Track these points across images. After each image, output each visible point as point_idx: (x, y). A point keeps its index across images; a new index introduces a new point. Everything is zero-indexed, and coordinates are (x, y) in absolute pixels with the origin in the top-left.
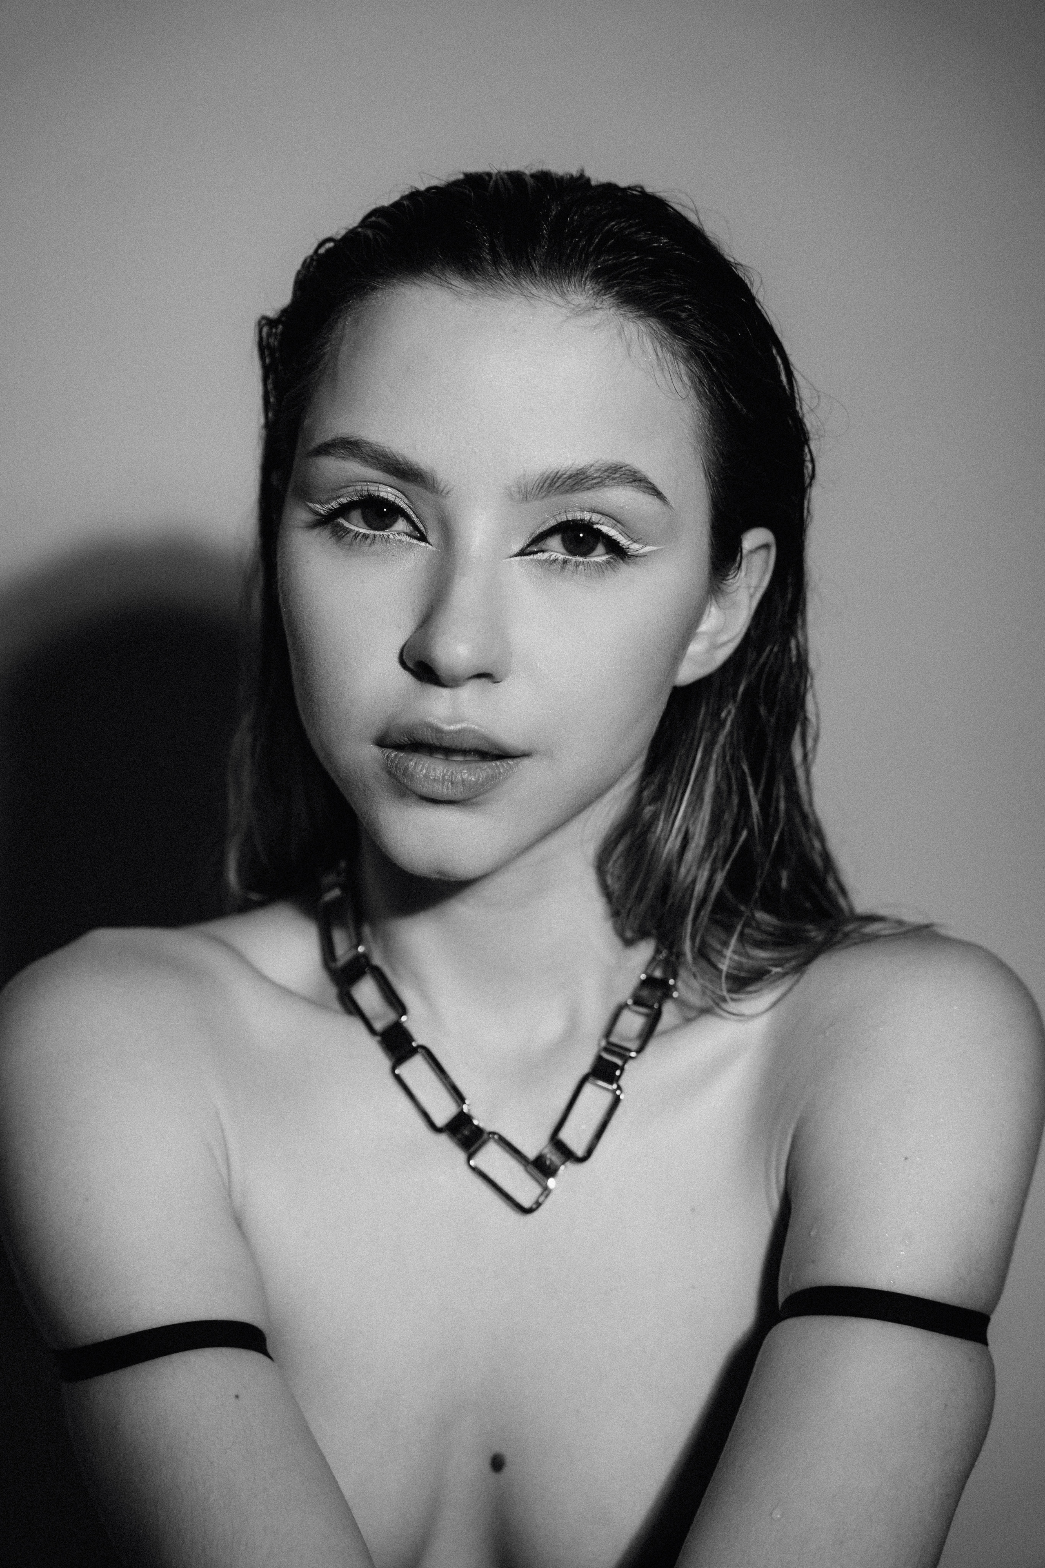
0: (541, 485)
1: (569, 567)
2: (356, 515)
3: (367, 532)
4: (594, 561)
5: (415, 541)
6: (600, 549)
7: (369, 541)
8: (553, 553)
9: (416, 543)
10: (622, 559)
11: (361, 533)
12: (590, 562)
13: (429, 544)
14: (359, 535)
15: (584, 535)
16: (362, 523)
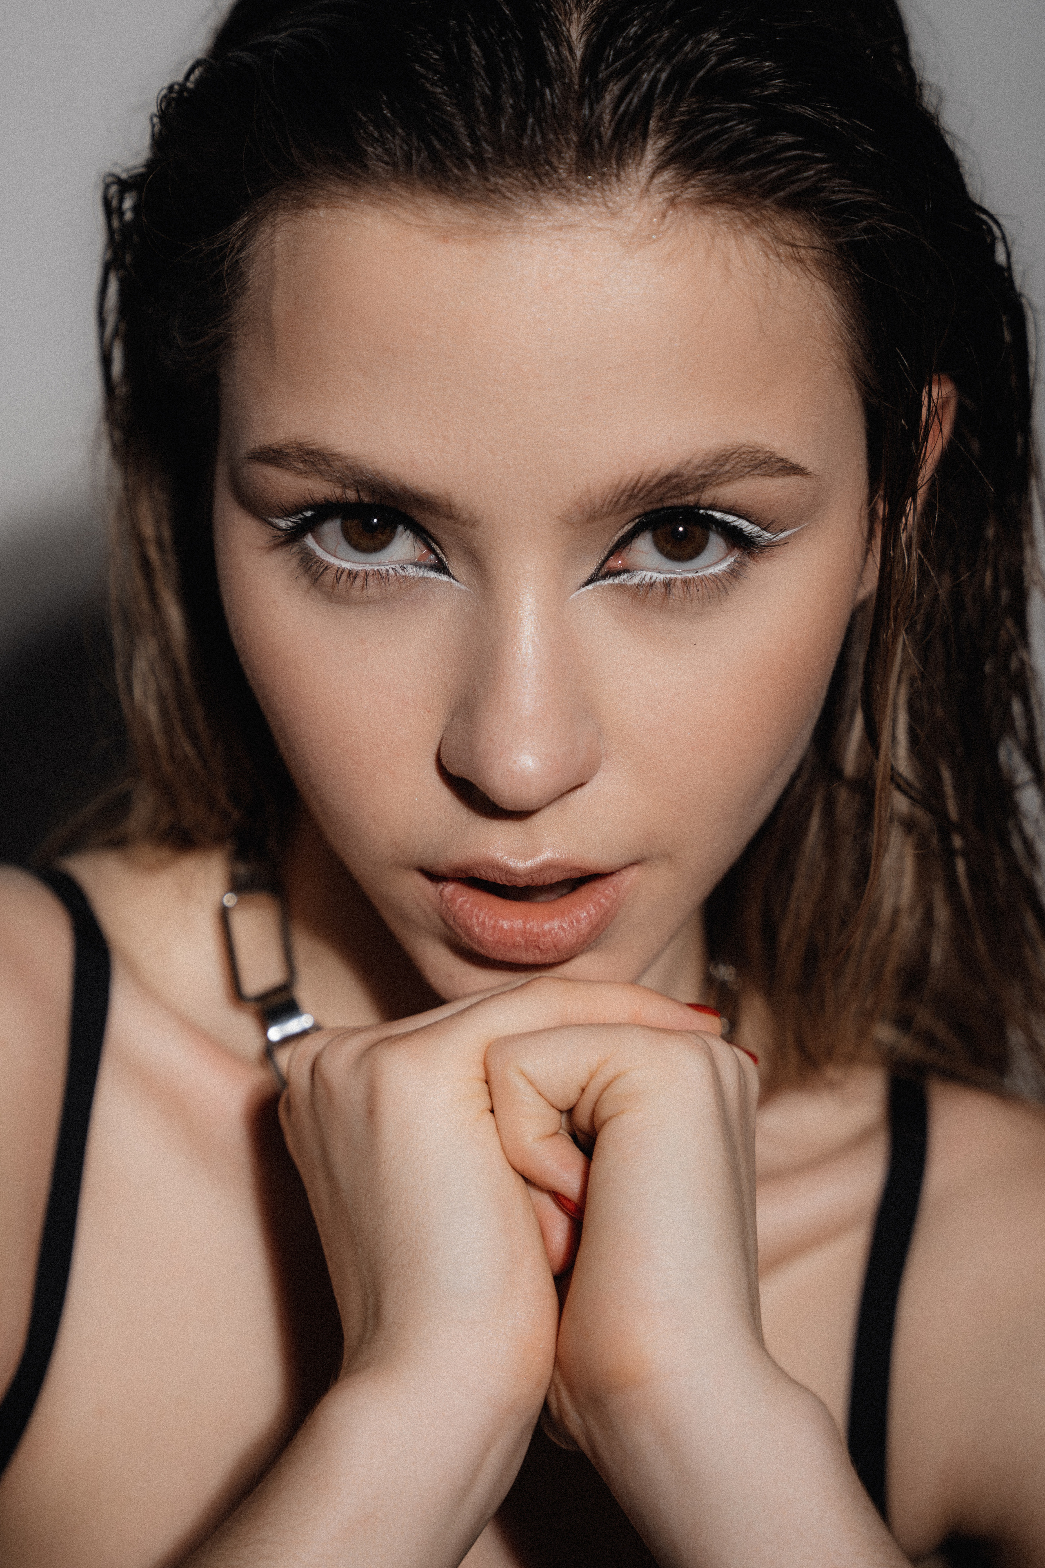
0: (615, 499)
1: (677, 591)
2: (332, 529)
3: (355, 568)
4: (710, 574)
5: (432, 575)
6: (716, 544)
7: (359, 582)
8: (644, 573)
9: (432, 576)
10: (751, 554)
11: (344, 570)
12: (704, 577)
13: (453, 578)
14: (342, 573)
15: (683, 527)
16: (344, 548)
